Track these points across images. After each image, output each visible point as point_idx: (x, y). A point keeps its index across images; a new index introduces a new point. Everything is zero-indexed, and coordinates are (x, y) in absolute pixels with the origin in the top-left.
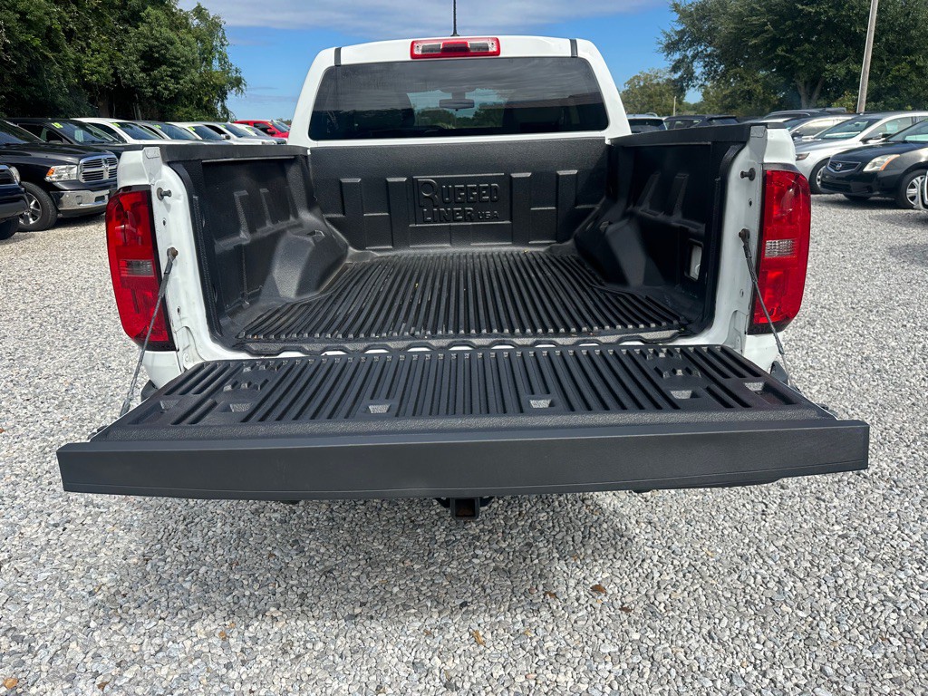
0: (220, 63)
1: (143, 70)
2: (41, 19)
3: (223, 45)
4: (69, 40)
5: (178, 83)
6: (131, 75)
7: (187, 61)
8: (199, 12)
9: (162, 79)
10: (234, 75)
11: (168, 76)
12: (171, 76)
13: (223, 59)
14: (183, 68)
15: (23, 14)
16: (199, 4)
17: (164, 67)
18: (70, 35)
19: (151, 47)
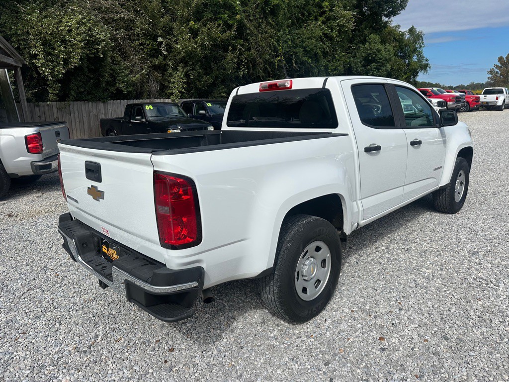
0: (418, 56)
1: (363, 66)
2: (312, 49)
3: (421, 47)
4: (325, 57)
5: (379, 72)
6: (357, 69)
7: (386, 59)
8: (412, 31)
9: (371, 70)
10: (424, 62)
11: (374, 68)
12: (376, 68)
13: (420, 55)
14: (383, 64)
15: (305, 48)
16: (413, 27)
17: (374, 64)
18: (325, 54)
19: (368, 54)
